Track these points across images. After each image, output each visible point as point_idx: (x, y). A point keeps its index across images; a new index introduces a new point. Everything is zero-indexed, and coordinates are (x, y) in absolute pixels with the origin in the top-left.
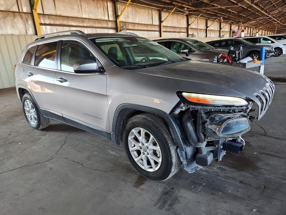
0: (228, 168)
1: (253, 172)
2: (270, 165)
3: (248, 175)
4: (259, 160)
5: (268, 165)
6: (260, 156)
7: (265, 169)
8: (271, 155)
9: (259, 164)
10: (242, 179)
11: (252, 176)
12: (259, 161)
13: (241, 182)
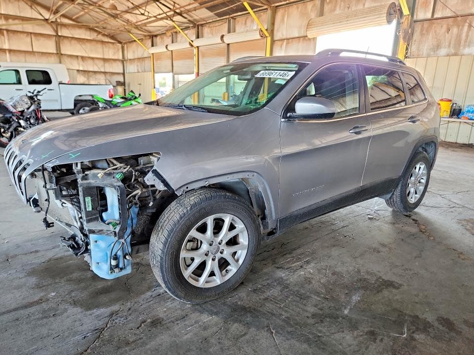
0: (66, 254)
1: (32, 267)
2: (15, 289)
3: (36, 261)
4: (39, 287)
5: (18, 287)
6: (42, 294)
7: (20, 278)
8: (26, 307)
9: (33, 280)
10: (39, 254)
11: (30, 263)
12: (35, 284)
13: (37, 252)
